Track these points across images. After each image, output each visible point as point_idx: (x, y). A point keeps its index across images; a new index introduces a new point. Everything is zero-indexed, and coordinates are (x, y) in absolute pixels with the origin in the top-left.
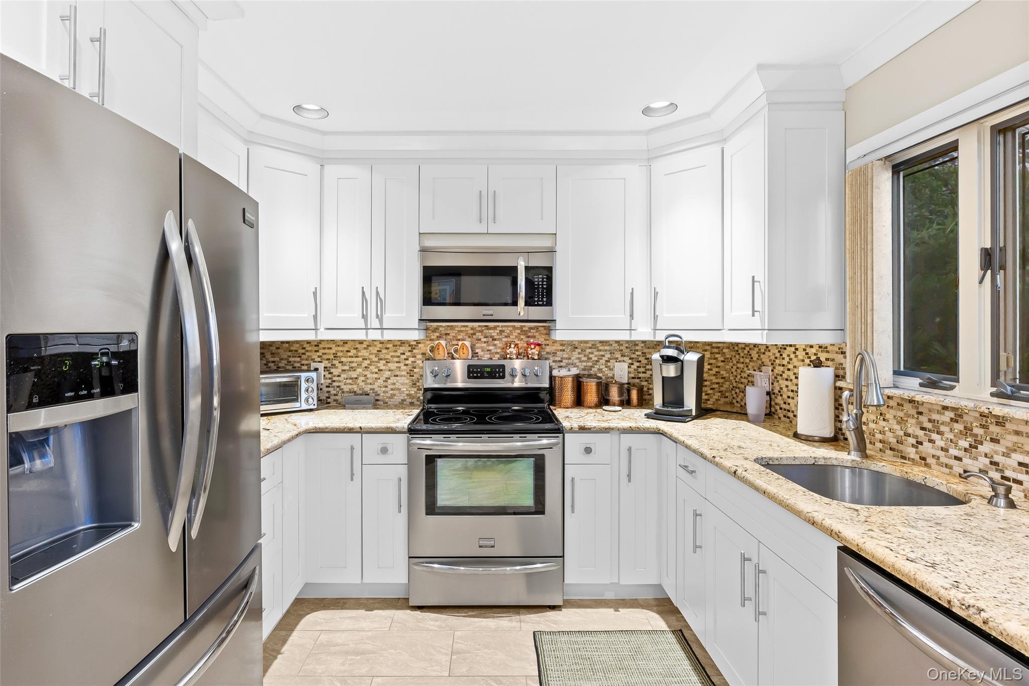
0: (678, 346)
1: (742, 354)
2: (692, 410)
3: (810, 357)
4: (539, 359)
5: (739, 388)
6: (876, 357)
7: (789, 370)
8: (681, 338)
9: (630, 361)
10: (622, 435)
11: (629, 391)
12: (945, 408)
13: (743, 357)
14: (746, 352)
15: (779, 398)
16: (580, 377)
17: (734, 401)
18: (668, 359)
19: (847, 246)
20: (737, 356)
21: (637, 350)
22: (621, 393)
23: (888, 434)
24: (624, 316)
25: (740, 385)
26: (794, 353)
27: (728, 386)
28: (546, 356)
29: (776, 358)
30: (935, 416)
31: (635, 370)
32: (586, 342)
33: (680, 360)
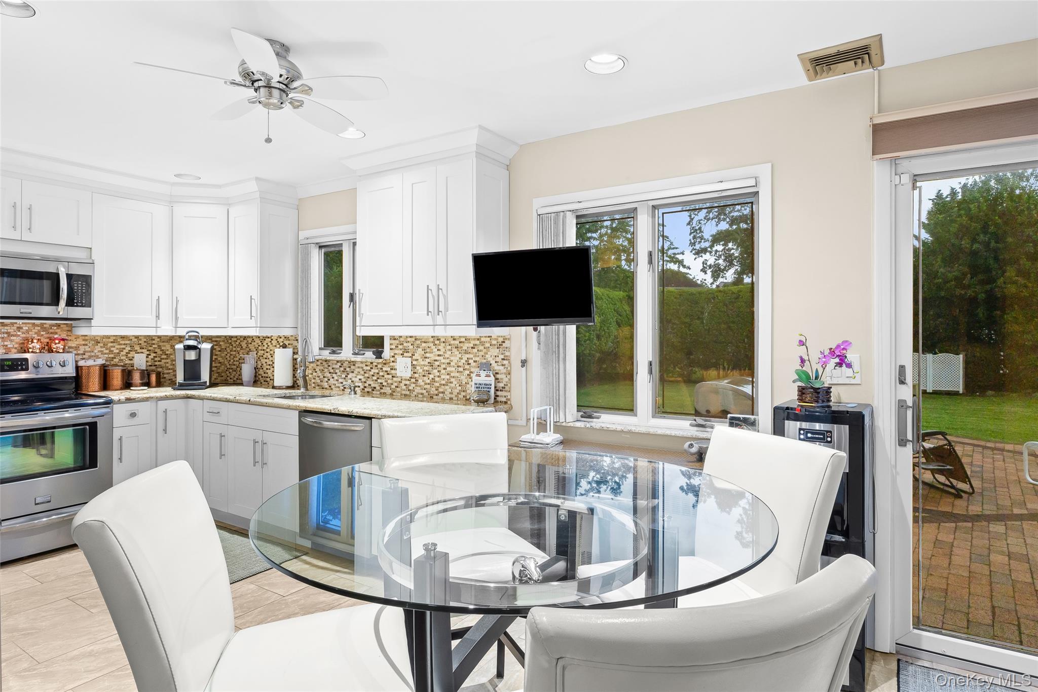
0: (196, 338)
1: (234, 345)
2: (206, 382)
3: (279, 344)
4: (63, 353)
5: (232, 369)
6: (311, 341)
7: (267, 352)
8: (198, 333)
9: (148, 353)
10: (159, 402)
11: (149, 375)
12: (338, 362)
13: (235, 347)
14: (237, 343)
15: (261, 370)
16: (106, 366)
17: (228, 378)
18: (189, 348)
19: (299, 284)
20: (231, 347)
21: (154, 344)
22: (142, 378)
23: (317, 378)
24: (150, 317)
25: (233, 367)
26: (271, 342)
27: (223, 369)
28: (68, 350)
29: (259, 346)
30: (334, 366)
31: (152, 359)
32: (108, 337)
33: (199, 348)
